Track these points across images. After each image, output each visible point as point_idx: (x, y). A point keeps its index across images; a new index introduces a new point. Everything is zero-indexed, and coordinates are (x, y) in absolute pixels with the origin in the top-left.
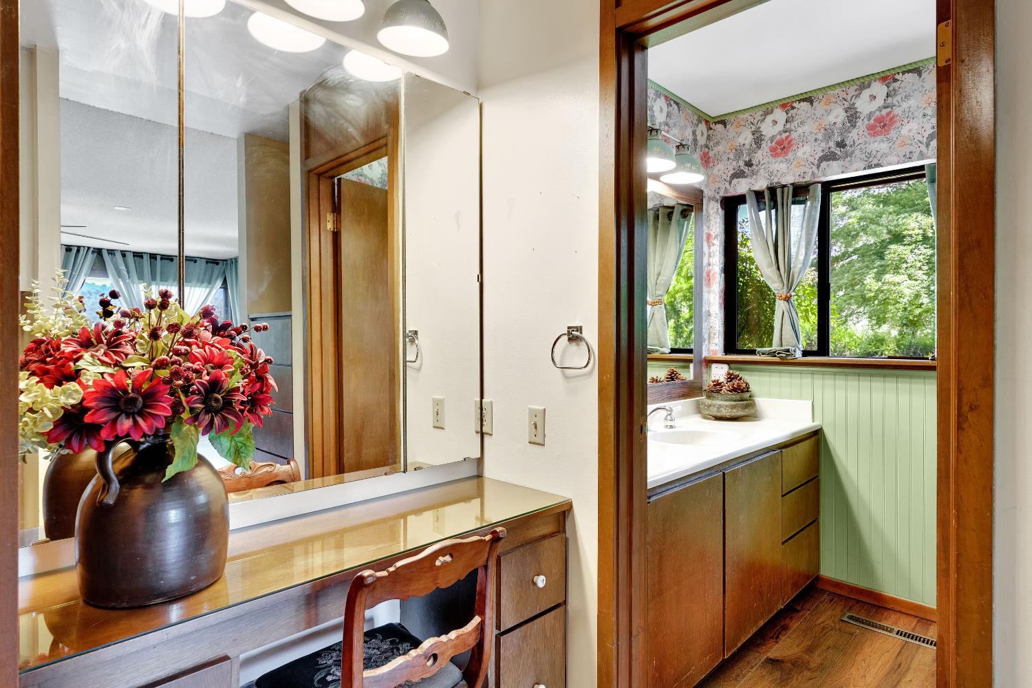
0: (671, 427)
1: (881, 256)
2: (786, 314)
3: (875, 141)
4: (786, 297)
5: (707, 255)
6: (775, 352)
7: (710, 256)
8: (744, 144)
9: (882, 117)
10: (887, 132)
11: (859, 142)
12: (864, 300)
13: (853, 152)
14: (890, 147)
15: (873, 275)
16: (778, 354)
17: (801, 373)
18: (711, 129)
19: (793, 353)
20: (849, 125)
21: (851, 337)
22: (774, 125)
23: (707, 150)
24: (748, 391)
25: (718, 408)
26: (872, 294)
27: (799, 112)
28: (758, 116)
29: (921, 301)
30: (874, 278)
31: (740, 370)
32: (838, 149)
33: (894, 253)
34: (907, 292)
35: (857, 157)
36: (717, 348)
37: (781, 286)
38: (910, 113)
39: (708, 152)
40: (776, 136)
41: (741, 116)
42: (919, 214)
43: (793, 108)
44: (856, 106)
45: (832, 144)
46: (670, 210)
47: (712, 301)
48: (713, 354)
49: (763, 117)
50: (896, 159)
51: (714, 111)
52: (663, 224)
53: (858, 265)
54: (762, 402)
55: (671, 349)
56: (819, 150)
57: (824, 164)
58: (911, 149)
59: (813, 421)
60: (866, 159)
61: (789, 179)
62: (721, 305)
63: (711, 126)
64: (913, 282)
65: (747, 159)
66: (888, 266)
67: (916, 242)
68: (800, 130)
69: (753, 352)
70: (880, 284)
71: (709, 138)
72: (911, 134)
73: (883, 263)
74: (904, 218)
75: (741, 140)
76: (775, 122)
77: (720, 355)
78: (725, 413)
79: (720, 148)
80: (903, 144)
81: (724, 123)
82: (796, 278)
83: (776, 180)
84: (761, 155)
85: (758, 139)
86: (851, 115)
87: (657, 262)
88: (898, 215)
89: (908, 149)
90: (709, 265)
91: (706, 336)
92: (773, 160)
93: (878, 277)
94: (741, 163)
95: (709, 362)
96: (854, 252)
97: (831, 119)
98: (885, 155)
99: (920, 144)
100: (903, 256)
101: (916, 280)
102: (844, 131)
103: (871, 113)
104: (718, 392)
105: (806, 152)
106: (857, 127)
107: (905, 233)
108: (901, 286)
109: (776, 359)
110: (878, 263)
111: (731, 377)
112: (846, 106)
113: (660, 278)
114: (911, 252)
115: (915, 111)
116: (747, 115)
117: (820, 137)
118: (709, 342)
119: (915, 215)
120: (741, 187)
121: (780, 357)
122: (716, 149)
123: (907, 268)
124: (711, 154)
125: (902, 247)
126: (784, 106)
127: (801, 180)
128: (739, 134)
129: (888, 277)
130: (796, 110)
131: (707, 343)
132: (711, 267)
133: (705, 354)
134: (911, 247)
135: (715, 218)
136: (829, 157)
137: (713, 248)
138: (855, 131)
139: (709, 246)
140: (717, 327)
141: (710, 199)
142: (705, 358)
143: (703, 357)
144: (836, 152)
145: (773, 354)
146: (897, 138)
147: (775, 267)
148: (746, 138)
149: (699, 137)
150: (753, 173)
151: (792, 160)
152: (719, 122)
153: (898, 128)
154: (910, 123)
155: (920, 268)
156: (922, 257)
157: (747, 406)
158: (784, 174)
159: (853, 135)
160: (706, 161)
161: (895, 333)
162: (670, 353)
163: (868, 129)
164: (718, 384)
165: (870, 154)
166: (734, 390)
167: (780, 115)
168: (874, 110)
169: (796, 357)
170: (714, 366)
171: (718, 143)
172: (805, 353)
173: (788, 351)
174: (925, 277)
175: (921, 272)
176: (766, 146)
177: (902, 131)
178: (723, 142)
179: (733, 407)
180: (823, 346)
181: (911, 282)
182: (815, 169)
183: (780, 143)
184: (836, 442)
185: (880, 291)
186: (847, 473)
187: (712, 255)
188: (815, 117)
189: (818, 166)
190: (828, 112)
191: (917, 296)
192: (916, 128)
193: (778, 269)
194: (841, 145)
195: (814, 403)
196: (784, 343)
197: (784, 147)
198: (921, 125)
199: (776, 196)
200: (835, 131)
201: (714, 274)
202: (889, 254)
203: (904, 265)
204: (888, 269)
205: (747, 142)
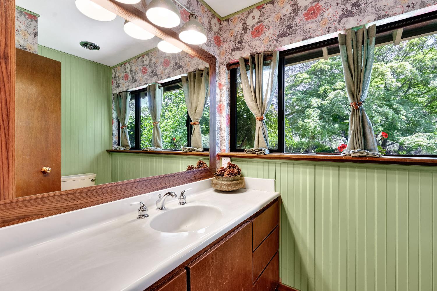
0: (183, 203)
1: (303, 112)
2: (261, 128)
3: (309, 23)
4: (261, 118)
5: (219, 96)
6: (254, 151)
7: (221, 96)
8: (238, 32)
9: (313, 8)
10: (316, 17)
11: (299, 24)
12: (298, 129)
13: (296, 31)
14: (317, 26)
15: (301, 119)
16: (256, 152)
17: (269, 163)
18: (221, 24)
19: (264, 151)
20: (294, 14)
21: (293, 142)
22: (253, 19)
23: (219, 36)
24: (239, 174)
25: (220, 186)
26: (301, 127)
27: (267, 10)
28: (245, 15)
29: (317, 129)
30: (301, 121)
31: (237, 161)
32: (288, 29)
33: (308, 111)
34: (312, 126)
35: (299, 33)
36: (225, 148)
37: (258, 112)
38: (329, 4)
39: (219, 37)
40: (255, 25)
41: (236, 16)
42: (316, 98)
43: (264, 8)
44: (298, 3)
45: (284, 27)
46: (202, 72)
47: (222, 121)
48: (223, 152)
49: (248, 15)
50: (320, 32)
51: (223, 14)
52: (198, 79)
53: (295, 116)
54: (248, 179)
55: (204, 149)
56: (277, 31)
57: (280, 39)
58: (330, 25)
59: (275, 192)
60: (304, 34)
61: (261, 50)
62: (227, 124)
63: (222, 23)
64: (314, 122)
65: (240, 40)
66: (306, 116)
67: (315, 108)
68: (267, 20)
69: (243, 151)
70: (303, 123)
71: (220, 29)
72: (330, 16)
73: (304, 115)
74: (311, 99)
75: (237, 29)
76: (254, 17)
77: (227, 152)
78: (224, 188)
79: (226, 35)
80: (325, 23)
81: (227, 20)
82: (266, 108)
83: (255, 51)
84: (247, 37)
85: (245, 28)
86: (295, 8)
87: (195, 100)
88: (309, 98)
89: (327, 26)
90: (221, 101)
91: (219, 142)
92: (253, 39)
93: (303, 120)
94: (237, 42)
95: (220, 157)
96: (294, 113)
97: (284, 12)
98: (314, 31)
99: (334, 22)
100: (311, 113)
101: (315, 121)
102: (291, 18)
103: (306, 6)
104: (222, 175)
105: (271, 33)
106: (298, 15)
107: (311, 104)
108: (310, 124)
109: (255, 155)
110: (302, 115)
111: (230, 166)
112: (292, 4)
113: (197, 110)
114: (314, 111)
115: (332, 2)
116: (239, 15)
117: (278, 23)
118: (221, 145)
119: (314, 98)
120: (237, 57)
121: (257, 154)
122: (224, 36)
123: (312, 117)
124: (221, 38)
125: (310, 109)
126: (258, 7)
127: (268, 49)
128: (235, 26)
129: (306, 120)
130: (265, 9)
131: (219, 145)
132: (222, 103)
133: (218, 152)
134: (313, 109)
135: (224, 75)
136: (283, 34)
137: (223, 92)
138: (297, 18)
139: (221, 91)
140: (225, 136)
141: (221, 64)
142: (218, 154)
143: (217, 153)
144: (287, 31)
145: (253, 152)
146: (321, 20)
147: (254, 101)
148: (239, 28)
149: (213, 26)
150: (243, 48)
151: (263, 38)
152: (225, 20)
153: (322, 14)
154: (329, 10)
155: (316, 117)
156: (317, 113)
157: (238, 184)
158: (259, 47)
159: (296, 20)
160: (218, 42)
161: (307, 141)
162: (203, 151)
163: (304, 16)
164: (223, 170)
165: (306, 31)
166: (231, 174)
167: (256, 13)
168: (308, 4)
169: (266, 153)
170: (223, 158)
171: (225, 32)
172: (271, 151)
173: (261, 150)
174: (318, 120)
175: (317, 118)
176: (249, 32)
177: (324, 15)
178: (228, 31)
179: (229, 185)
180: (281, 147)
181: (313, 122)
182: (275, 42)
183: (256, 29)
184: (288, 204)
185: (303, 126)
186: (294, 223)
187: (222, 95)
188: (275, 12)
189: (277, 41)
190: (282, 8)
191: (316, 127)
192: (332, 12)
193: (256, 102)
194: (290, 27)
195: (276, 181)
196: (260, 146)
197: (259, 31)
198: (335, 10)
199: (255, 60)
200: (286, 19)
201: (223, 106)
202: (306, 112)
203: (311, 116)
204: (306, 117)
205: (240, 30)
